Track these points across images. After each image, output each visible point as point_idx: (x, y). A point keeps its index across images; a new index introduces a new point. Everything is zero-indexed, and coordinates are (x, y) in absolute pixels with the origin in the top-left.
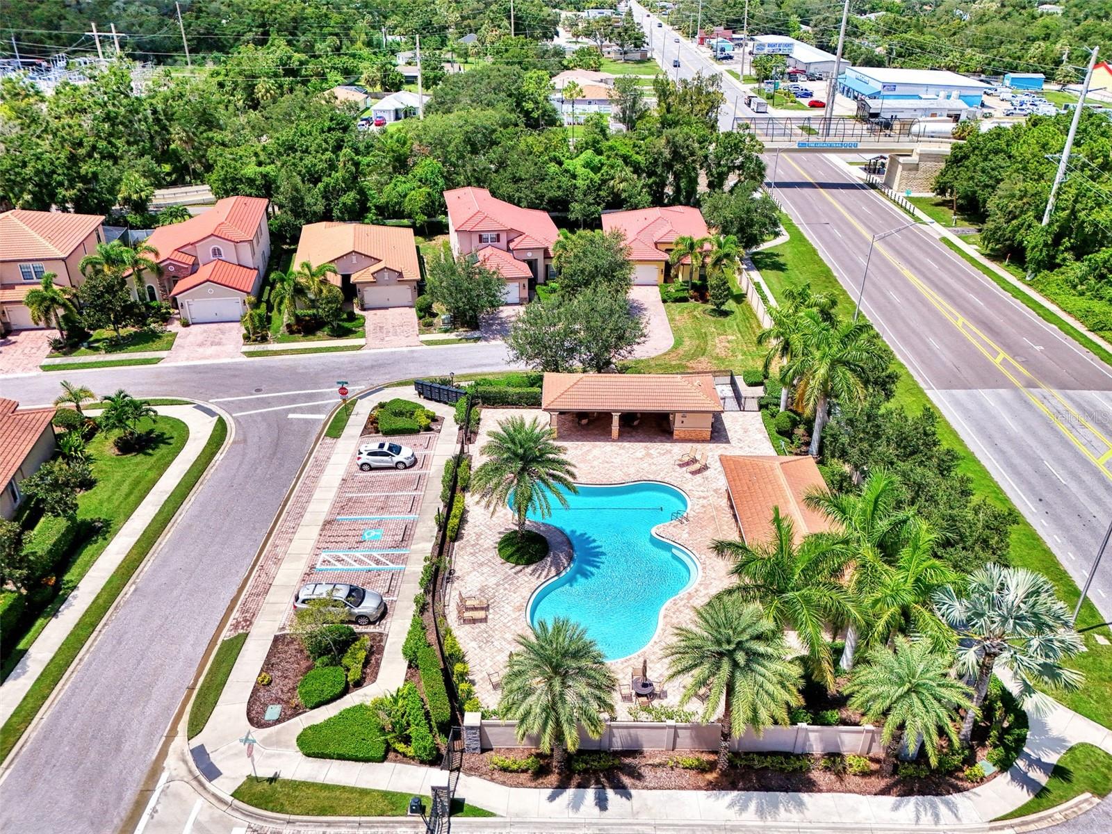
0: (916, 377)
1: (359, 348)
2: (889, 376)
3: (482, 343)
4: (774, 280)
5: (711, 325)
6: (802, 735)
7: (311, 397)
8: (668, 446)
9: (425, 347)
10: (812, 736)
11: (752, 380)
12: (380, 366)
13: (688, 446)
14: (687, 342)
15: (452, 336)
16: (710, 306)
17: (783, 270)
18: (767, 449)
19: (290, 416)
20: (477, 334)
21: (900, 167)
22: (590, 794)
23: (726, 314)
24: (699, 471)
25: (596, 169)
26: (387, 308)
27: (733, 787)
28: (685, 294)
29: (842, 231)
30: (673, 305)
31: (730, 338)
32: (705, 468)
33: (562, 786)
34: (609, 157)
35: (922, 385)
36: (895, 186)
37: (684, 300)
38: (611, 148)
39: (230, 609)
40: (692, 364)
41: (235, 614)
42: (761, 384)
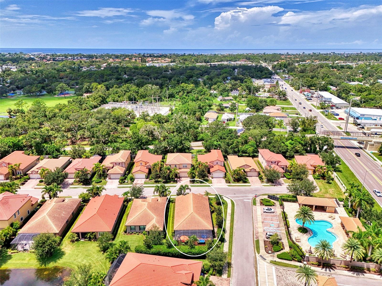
0: (378, 202)
1: (250, 186)
2: (373, 203)
3: (276, 187)
4: (340, 175)
5: (327, 186)
6: (363, 264)
7: (246, 196)
8: (325, 213)
9: (264, 187)
10: (365, 265)
11: (340, 200)
12: (257, 190)
13: (330, 214)
14: (323, 190)
15: (268, 184)
16: (326, 181)
17: (341, 172)
18: (347, 216)
19: (244, 200)
20: (274, 184)
21: (369, 145)
22: (328, 269)
23: (330, 183)
24: (333, 219)
25: (292, 144)
26: (252, 177)
27: (352, 271)
28: (319, 178)
29: (355, 162)
30: (317, 180)
31: (333, 189)
32: (335, 218)
33: (323, 268)
34: (295, 142)
35: (379, 204)
36: (368, 149)
37: (319, 179)
38: (296, 140)
39: (253, 235)
40: (325, 195)
41: (255, 236)
42: (343, 201)
